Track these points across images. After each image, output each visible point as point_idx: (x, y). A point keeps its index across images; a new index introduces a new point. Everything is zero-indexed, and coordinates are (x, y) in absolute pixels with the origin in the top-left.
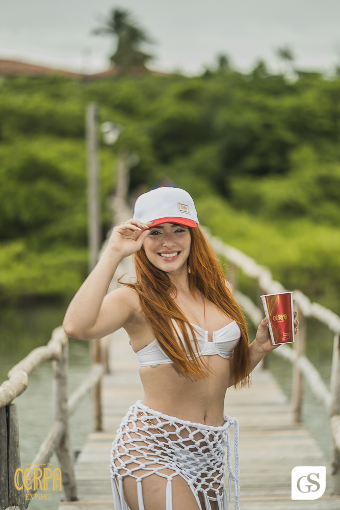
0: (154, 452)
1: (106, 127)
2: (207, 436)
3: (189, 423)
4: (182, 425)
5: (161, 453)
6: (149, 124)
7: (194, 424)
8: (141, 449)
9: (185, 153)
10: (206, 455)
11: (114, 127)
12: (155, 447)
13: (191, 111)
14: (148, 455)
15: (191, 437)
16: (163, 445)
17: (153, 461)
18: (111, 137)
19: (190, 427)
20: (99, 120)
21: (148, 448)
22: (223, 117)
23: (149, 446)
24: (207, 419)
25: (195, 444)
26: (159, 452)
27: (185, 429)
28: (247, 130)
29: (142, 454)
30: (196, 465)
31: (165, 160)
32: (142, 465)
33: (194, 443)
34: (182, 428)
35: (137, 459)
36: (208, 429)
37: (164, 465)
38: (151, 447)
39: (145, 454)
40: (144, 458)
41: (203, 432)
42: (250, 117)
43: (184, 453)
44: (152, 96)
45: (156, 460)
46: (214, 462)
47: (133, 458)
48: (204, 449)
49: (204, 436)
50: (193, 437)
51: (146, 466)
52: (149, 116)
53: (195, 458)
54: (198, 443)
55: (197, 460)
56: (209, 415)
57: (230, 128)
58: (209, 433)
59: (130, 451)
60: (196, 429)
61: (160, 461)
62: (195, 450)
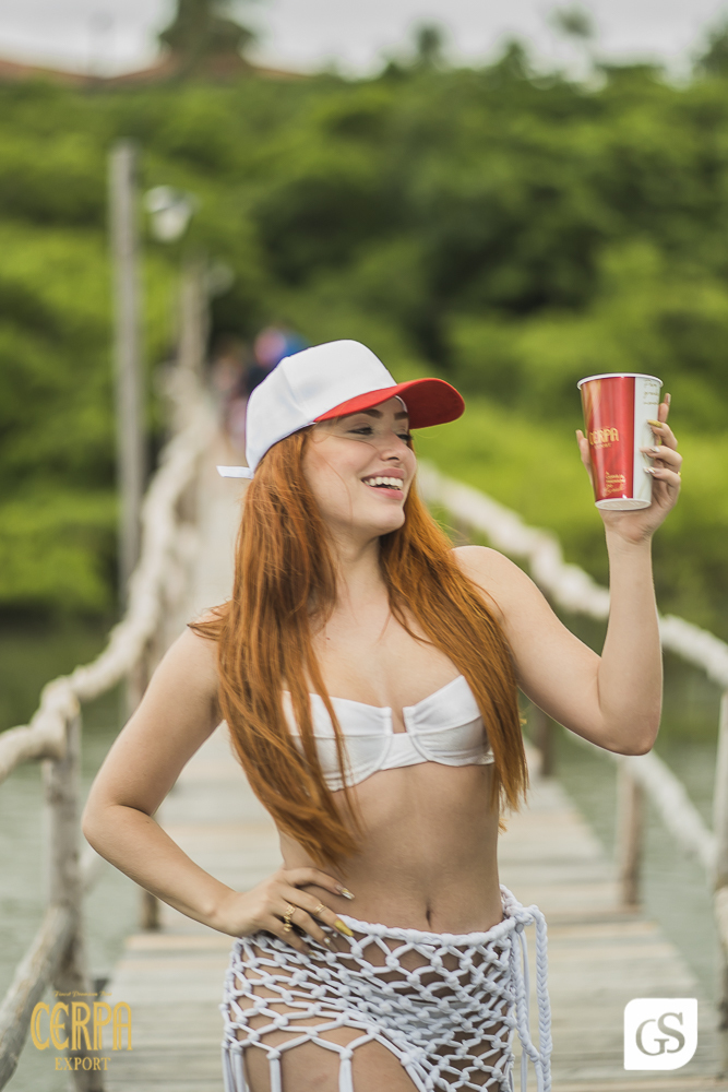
0: (309, 991)
1: (159, 198)
2: (436, 959)
3: (380, 929)
4: (366, 935)
5: (324, 992)
6: (256, 194)
7: (395, 932)
8: (276, 983)
9: (340, 260)
10: (444, 1003)
11: (178, 198)
12: (309, 979)
13: (357, 161)
14: (293, 996)
15: (392, 962)
16: (329, 977)
17: (306, 1009)
18: (171, 223)
19: (385, 940)
20: (141, 182)
21: (293, 981)
22: (431, 176)
23: (295, 976)
24: (434, 918)
25: (408, 978)
26: (319, 991)
27: (374, 944)
28: (488, 205)
29: (279, 994)
30: (422, 1025)
31: (292, 276)
32: (280, 1021)
33: (404, 978)
34: (365, 942)
35: (269, 1006)
36: (436, 942)
37: (335, 1019)
38: (300, 980)
39: (286, 994)
40: (284, 1003)
41: (422, 949)
42: (497, 175)
43: (385, 997)
44: (265, 124)
45: (314, 1008)
46: (475, 1019)
47: (259, 1004)
48: (435, 989)
49: (429, 961)
50: (397, 962)
51: (291, 1022)
52: (253, 173)
53: (415, 1009)
54: (414, 977)
55: (423, 1013)
56: (439, 907)
57: (447, 202)
58: (442, 952)
59: (253, 986)
60: (404, 943)
61: (323, 1009)
62: (411, 991)
